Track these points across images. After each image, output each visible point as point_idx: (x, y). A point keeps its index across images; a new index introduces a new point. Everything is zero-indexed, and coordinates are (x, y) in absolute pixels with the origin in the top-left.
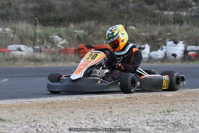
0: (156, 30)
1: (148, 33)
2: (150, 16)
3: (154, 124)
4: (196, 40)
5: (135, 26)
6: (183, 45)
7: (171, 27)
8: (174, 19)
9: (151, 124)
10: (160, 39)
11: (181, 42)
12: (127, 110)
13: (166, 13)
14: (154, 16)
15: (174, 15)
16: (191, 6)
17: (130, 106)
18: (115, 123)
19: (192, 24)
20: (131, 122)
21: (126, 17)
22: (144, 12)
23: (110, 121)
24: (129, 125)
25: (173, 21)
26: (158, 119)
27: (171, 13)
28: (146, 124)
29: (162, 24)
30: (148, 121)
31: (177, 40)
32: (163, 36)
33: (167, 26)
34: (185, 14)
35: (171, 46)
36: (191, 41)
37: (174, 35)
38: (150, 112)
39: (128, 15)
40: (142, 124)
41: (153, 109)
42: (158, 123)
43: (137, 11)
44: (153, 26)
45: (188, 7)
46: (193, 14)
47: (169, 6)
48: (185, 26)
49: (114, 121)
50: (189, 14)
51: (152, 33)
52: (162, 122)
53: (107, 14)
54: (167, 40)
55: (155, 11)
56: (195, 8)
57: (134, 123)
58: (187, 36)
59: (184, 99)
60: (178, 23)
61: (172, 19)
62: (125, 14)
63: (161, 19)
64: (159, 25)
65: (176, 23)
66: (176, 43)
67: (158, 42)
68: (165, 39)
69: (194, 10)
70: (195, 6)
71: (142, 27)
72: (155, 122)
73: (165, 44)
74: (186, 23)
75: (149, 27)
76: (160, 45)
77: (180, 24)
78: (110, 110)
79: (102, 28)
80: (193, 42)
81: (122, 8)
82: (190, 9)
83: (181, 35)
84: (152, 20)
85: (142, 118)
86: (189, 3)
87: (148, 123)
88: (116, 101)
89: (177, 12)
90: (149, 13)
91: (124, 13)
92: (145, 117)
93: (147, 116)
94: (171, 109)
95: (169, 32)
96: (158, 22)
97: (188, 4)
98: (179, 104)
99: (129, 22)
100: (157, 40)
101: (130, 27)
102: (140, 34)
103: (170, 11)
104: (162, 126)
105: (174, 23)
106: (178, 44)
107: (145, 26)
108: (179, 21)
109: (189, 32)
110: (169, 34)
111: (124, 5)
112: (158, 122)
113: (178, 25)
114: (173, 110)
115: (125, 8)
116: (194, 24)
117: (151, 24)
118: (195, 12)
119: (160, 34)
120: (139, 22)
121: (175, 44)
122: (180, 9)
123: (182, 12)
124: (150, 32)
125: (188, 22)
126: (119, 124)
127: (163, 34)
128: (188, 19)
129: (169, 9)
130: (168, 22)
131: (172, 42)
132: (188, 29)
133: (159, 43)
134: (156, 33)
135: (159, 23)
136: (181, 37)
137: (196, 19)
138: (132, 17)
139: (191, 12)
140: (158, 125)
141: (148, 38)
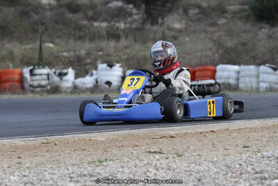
0: (83, 48)
1: (72, 53)
2: (74, 29)
3: (79, 179)
4: (139, 63)
5: (53, 43)
6: (121, 69)
7: (104, 44)
8: (108, 33)
9: (75, 179)
10: (88, 61)
11: (118, 65)
12: (42, 160)
13: (96, 24)
14: (80, 29)
15: (107, 27)
16: (131, 15)
17: (46, 154)
18: (25, 179)
19: (133, 40)
20: (48, 177)
21: (40, 30)
22: (66, 23)
23: (18, 175)
24: (45, 181)
25: (106, 36)
26: (86, 173)
27: (104, 25)
28: (69, 179)
29: (91, 40)
30: (72, 176)
31: (112, 61)
32: (92, 57)
33: (98, 42)
34: (122, 25)
35: (103, 70)
36: (131, 63)
37: (108, 55)
38: (75, 162)
39: (43, 28)
40: (63, 180)
41: (78, 157)
42: (85, 178)
43: (57, 22)
44: (79, 43)
45: (127, 16)
46: (134, 26)
47: (100, 15)
48: (123, 42)
49: (24, 176)
50: (128, 25)
51: (78, 53)
52: (91, 176)
53: (14, 26)
54: (98, 62)
55: (81, 22)
56: (136, 17)
57: (52, 179)
58: (126, 56)
59: (122, 144)
60: (113, 38)
61: (105, 32)
62: (40, 27)
63: (90, 33)
64: (87, 41)
65: (111, 39)
66: (111, 66)
67: (86, 65)
68: (95, 60)
69: (135, 21)
70: (136, 14)
71: (63, 44)
72: (81, 177)
73: (96, 68)
74: (124, 38)
75: (72, 44)
76: (89, 69)
77: (116, 40)
78: (19, 160)
79: (8, 45)
80: (134, 64)
81: (36, 17)
82: (129, 19)
83: (118, 55)
84: (77, 34)
85: (63, 171)
86: (128, 10)
87: (71, 178)
88: (27, 149)
89: (112, 24)
90: (73, 25)
91: (38, 25)
92: (68, 169)
93: (70, 168)
94: (103, 158)
95: (101, 50)
96: (85, 37)
97: (127, 13)
98: (115, 151)
99: (44, 38)
100: (85, 62)
101: (47, 44)
102: (60, 54)
103: (102, 21)
104: (91, 181)
105: (108, 39)
106: (114, 68)
107: (68, 42)
108: (114, 35)
109: (128, 51)
110: (101, 53)
111: (37, 13)
112: (85, 176)
113: (114, 41)
114: (106, 160)
115: (40, 17)
116: (135, 40)
117: (76, 40)
118: (136, 23)
119: (88, 54)
120: (59, 37)
121: (109, 68)
122: (116, 19)
123: (119, 22)
124: (75, 51)
125: (127, 37)
126: (31, 180)
127: (93, 54)
128: (127, 33)
129: (100, 19)
130: (99, 37)
131: (105, 65)
132: (127, 47)
133: (88, 67)
134: (83, 52)
135: (87, 38)
136: (117, 58)
137: (138, 32)
138: (49, 30)
139: (131, 23)
140: (85, 181)
141: (72, 59)
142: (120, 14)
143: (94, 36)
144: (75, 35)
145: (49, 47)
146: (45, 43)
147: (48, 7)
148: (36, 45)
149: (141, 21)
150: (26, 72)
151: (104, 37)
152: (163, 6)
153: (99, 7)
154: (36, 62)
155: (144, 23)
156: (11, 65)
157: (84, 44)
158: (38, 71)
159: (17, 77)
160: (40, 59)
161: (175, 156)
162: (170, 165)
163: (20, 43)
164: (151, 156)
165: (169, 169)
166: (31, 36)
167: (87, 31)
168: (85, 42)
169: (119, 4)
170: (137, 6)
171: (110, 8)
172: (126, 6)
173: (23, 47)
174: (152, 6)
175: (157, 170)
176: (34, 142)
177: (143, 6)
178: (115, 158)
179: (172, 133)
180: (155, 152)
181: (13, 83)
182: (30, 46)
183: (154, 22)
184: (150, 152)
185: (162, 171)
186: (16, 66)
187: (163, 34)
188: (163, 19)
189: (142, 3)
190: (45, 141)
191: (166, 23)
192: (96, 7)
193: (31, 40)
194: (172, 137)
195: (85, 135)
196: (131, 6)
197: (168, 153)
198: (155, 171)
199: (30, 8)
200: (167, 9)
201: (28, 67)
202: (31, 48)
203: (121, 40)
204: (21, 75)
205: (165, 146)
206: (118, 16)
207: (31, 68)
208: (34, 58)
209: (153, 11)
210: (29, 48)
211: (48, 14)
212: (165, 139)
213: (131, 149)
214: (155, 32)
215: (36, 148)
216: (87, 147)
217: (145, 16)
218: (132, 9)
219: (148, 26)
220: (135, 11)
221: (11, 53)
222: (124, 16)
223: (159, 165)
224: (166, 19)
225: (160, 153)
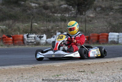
142: (66, 10)
143: (55, 20)
144: (46, 19)
145: (35, 25)
146: (33, 23)
147: (35, 7)
148: (29, 24)
149: (75, 13)
150: (25, 36)
151: (59, 21)
152: (85, 7)
153: (57, 7)
154: (30, 31)
155: (76, 14)
156: (19, 33)
157: (51, 24)
158: (30, 36)
159: (21, 38)
160: (31, 30)
161: (91, 73)
162: (88, 77)
163: (23, 23)
164: (80, 73)
165: (88, 79)
166: (27, 20)
167: (52, 18)
168: (51, 23)
169: (66, 6)
170: (74, 7)
171: (62, 8)
172: (69, 7)
173: (24, 25)
174: (80, 7)
175: (83, 79)
176: (28, 67)
177: (76, 7)
178: (64, 74)
179: (89, 63)
180: (82, 71)
181: (20, 41)
182: (27, 24)
183: (81, 14)
184: (79, 71)
185: (85, 80)
186: (20, 33)
187: (85, 19)
188: (85, 12)
189: (76, 5)
190: (33, 66)
191: (86, 14)
192: (56, 7)
193: (27, 22)
194: (89, 65)
195: (51, 64)
196: (71, 7)
197: (88, 72)
198: (82, 80)
199: (26, 8)
200: (87, 8)
201: (26, 34)
202: (27, 26)
203: (67, 22)
204: (23, 37)
205: (86, 68)
206: (65, 11)
207: (27, 34)
208: (29, 30)
209: (81, 9)
210: (26, 25)
211: (35, 10)
212: (86, 66)
213: (71, 70)
214: (82, 18)
215: (29, 70)
216: (52, 69)
217: (77, 11)
218: (71, 8)
219: (78, 16)
220: (73, 9)
221: (18, 28)
222: (68, 11)
223: (83, 77)
224: (86, 12)
225: (84, 72)
